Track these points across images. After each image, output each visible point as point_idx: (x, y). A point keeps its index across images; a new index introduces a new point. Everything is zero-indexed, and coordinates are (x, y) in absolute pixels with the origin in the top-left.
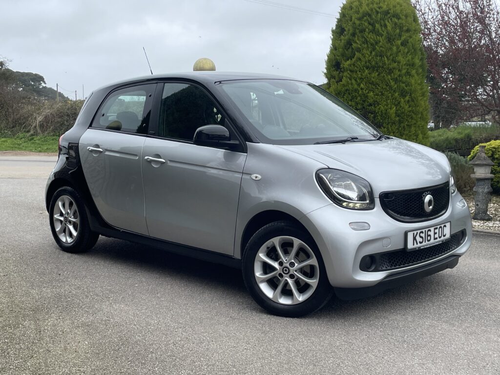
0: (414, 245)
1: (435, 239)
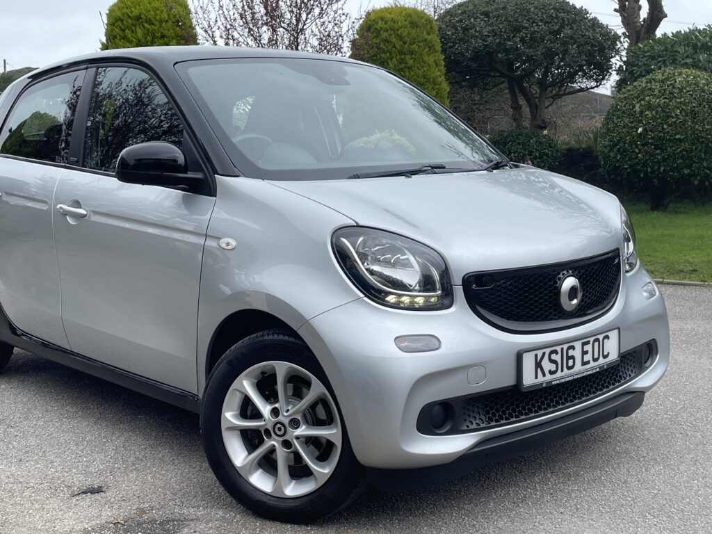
0: (536, 377)
1: (584, 363)
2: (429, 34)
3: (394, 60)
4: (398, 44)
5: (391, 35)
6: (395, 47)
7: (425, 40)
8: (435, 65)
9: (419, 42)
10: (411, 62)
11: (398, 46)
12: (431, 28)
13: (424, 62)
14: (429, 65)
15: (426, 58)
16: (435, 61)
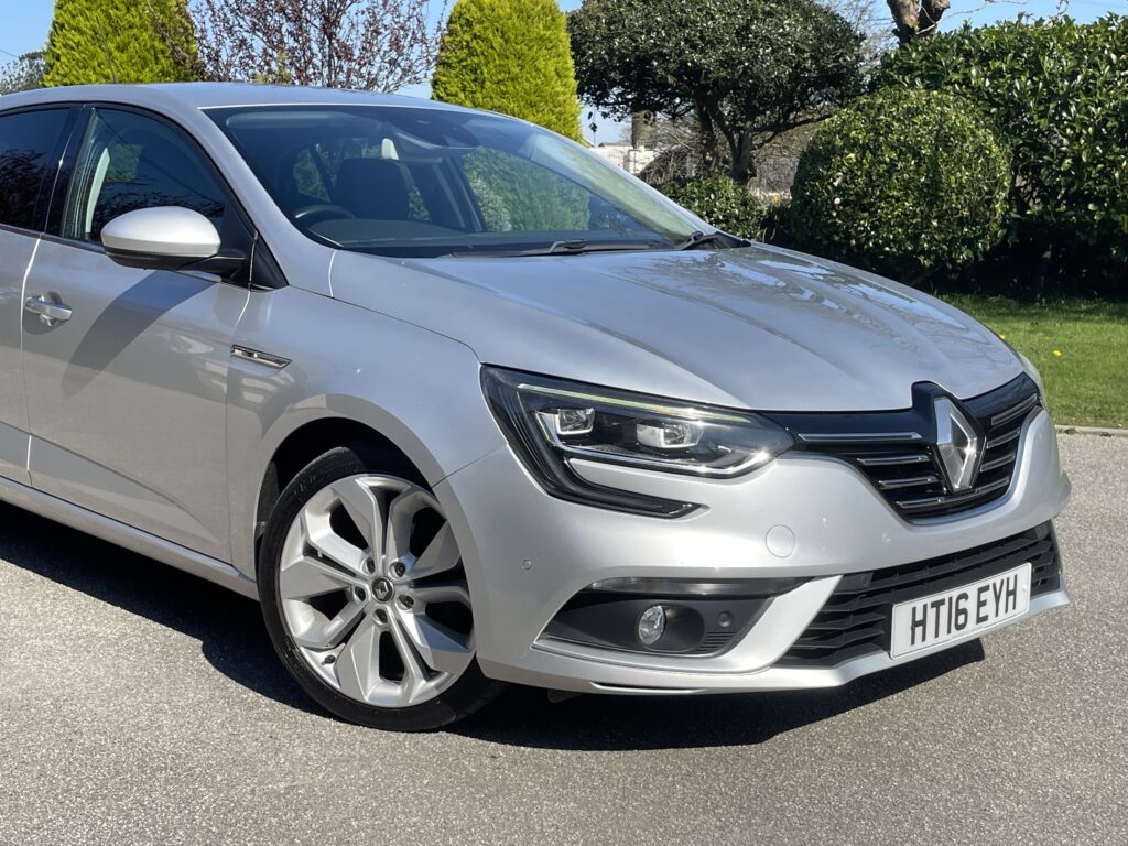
2: (547, 28)
3: (491, 66)
4: (497, 41)
5: (486, 29)
6: (492, 48)
7: (541, 38)
8: (556, 78)
9: (531, 40)
10: (516, 70)
11: (495, 45)
12: (553, 20)
13: (538, 70)
14: (545, 75)
15: (541, 64)
16: (556, 70)
